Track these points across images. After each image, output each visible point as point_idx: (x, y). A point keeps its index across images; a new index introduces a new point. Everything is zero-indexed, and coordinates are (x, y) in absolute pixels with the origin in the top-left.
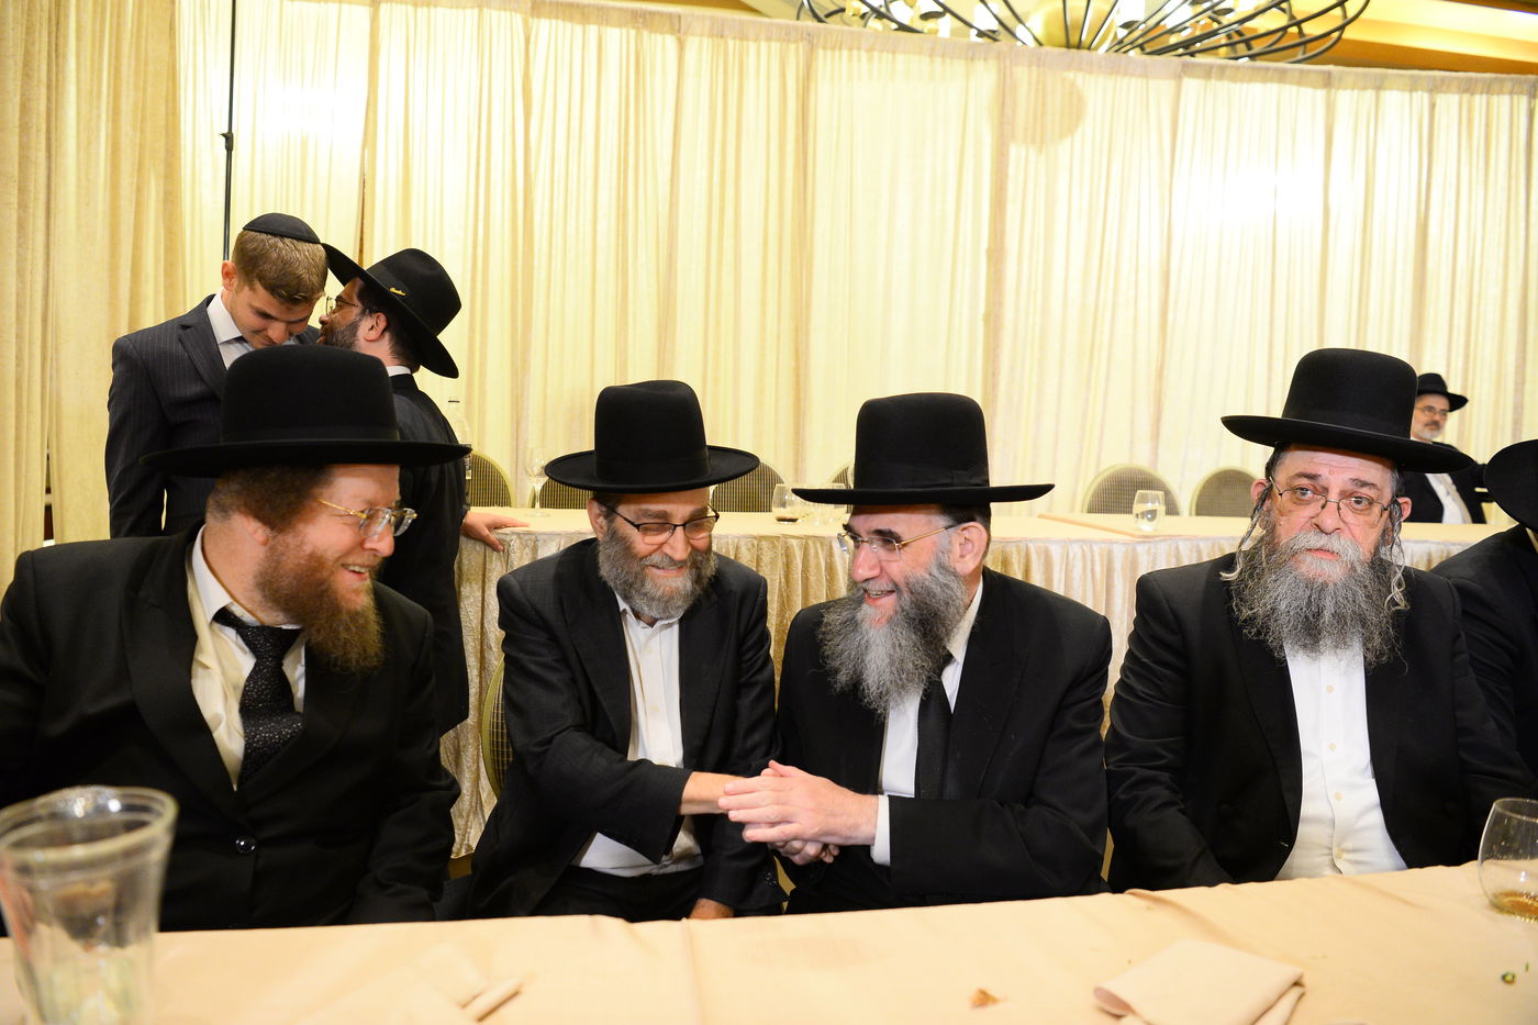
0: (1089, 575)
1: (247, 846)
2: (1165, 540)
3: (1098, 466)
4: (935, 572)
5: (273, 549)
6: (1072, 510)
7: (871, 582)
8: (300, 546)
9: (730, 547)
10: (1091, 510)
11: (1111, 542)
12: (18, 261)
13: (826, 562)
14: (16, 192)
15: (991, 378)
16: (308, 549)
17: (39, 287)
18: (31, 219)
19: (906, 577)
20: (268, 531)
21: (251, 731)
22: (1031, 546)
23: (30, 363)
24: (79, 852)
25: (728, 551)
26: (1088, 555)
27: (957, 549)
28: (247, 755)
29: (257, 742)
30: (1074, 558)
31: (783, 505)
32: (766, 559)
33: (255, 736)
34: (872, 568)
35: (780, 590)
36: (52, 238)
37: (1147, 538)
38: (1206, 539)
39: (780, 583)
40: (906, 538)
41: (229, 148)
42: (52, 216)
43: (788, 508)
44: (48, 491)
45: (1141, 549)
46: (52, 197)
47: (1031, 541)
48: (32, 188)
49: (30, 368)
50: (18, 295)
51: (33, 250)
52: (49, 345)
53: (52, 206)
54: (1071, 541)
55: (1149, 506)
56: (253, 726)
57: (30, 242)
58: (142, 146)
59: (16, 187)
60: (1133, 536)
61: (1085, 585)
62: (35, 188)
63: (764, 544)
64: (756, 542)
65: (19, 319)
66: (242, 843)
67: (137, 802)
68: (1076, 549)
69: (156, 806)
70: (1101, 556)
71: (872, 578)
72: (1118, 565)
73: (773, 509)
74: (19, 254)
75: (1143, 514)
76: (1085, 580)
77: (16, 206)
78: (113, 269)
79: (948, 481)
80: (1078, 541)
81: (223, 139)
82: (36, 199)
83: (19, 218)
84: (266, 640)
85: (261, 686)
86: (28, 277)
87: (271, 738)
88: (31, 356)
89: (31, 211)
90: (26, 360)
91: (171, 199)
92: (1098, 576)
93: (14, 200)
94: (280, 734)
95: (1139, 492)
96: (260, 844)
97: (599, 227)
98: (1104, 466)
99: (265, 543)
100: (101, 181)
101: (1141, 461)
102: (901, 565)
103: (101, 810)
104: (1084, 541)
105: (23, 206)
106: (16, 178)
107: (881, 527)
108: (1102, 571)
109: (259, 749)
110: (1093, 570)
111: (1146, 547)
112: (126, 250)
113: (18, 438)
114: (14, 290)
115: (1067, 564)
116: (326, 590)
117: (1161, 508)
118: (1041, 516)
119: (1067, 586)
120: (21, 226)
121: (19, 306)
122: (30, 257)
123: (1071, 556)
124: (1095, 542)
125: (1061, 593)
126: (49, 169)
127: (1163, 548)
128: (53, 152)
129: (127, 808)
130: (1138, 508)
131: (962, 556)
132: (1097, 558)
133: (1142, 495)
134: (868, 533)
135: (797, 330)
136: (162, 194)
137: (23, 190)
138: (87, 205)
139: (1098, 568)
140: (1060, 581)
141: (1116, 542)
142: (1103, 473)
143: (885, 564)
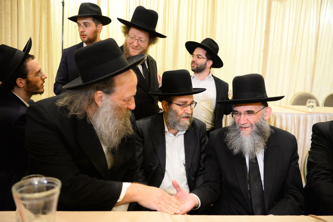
2: (316, 114)
4: (261, 120)
6: (287, 104)
10: (293, 104)
11: (300, 114)
12: (11, 35)
15: (264, 67)
17: (16, 42)
19: (255, 122)
22: (277, 115)
26: (293, 117)
27: (265, 114)
36: (19, 30)
37: (310, 113)
38: (328, 114)
40: (256, 112)
41: (63, 6)
42: (19, 24)
45: (309, 116)
47: (276, 113)
50: (11, 44)
53: (19, 21)
54: (288, 113)
55: (311, 104)
57: (14, 30)
58: (41, 5)
59: (10, 16)
60: (306, 112)
61: (291, 126)
67: (51, 181)
68: (289, 116)
69: (55, 182)
70: (297, 118)
71: (245, 123)
72: (302, 120)
75: (309, 107)
77: (10, 21)
80: (290, 113)
81: (62, 3)
82: (15, 19)
83: (11, 24)
86: (13, 40)
89: (14, 22)
91: (48, 19)
92: (296, 123)
93: (10, 19)
95: (309, 100)
98: (296, 92)
100: (31, 14)
101: (307, 91)
103: (42, 183)
104: (292, 114)
105: (12, 21)
106: (10, 14)
110: (294, 122)
111: (310, 115)
112: (38, 32)
115: (287, 120)
117: (315, 104)
118: (279, 106)
119: (287, 126)
122: (14, 34)
123: (288, 117)
124: (295, 114)
126: (18, 11)
127: (315, 116)
128: (19, 7)
129: (49, 183)
130: (308, 104)
131: (265, 116)
132: (295, 118)
136: (46, 18)
137: (12, 17)
138: (28, 21)
139: (296, 121)
140: (284, 126)
141: (301, 114)
142: (297, 94)
143: (249, 119)
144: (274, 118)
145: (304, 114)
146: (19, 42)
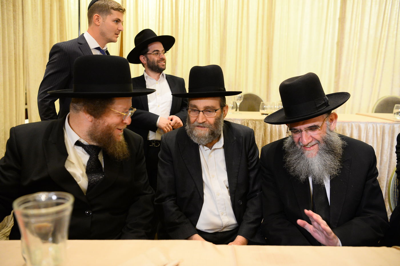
0: (375, 135)
1: (89, 213)
3: (378, 96)
5: (94, 123)
6: (368, 112)
8: (104, 123)
9: (246, 123)
10: (376, 112)
12: (14, 30)
13: (279, 129)
14: (12, 6)
15: (339, 65)
16: (106, 124)
17: (21, 38)
18: (17, 16)
20: (93, 117)
21: (90, 178)
22: (353, 124)
23: (19, 62)
24: (43, 211)
25: (245, 124)
26: (375, 128)
28: (89, 186)
29: (92, 181)
30: (370, 128)
31: (264, 109)
32: (258, 127)
33: (91, 179)
35: (262, 138)
36: (24, 22)
39: (262, 136)
42: (24, 14)
43: (265, 110)
44: (26, 104)
45: (396, 126)
46: (24, 8)
47: (353, 122)
48: (17, 5)
49: (19, 64)
50: (14, 40)
51: (18, 25)
52: (25, 58)
53: (24, 11)
54: (369, 123)
56: (90, 176)
57: (17, 23)
59: (12, 5)
62: (18, 5)
63: (257, 122)
64: (254, 122)
65: (15, 48)
66: (87, 212)
68: (370, 126)
69: (67, 198)
70: (380, 128)
72: (387, 131)
73: (260, 110)
74: (14, 27)
76: (374, 137)
77: (12, 11)
78: (44, 32)
82: (19, 9)
83: (14, 15)
84: (92, 149)
85: (92, 164)
87: (96, 180)
88: (19, 60)
89: (17, 12)
90: (18, 62)
91: (61, 8)
92: (379, 135)
93: (12, 9)
94: (99, 178)
95: (396, 105)
96: (93, 213)
97: (201, 15)
99: (92, 122)
100: (39, 2)
103: (50, 199)
104: (374, 123)
105: (14, 11)
106: (12, 2)
108: (380, 133)
109: (93, 183)
110: (377, 133)
111: (398, 125)
112: (48, 26)
113: (16, 87)
114: (13, 39)
115: (367, 131)
116: (111, 136)
118: (357, 114)
119: (367, 139)
120: (14, 18)
121: (15, 44)
122: (18, 28)
123: (368, 128)
124: (378, 123)
125: (364, 141)
129: (58, 198)
131: (331, 125)
132: (379, 129)
133: (397, 106)
135: (268, 49)
136: (58, 7)
137: (14, 6)
138: (35, 10)
140: (364, 137)
141: (386, 123)
142: (381, 99)
144: (350, 129)
145: (389, 124)
146: (25, 37)
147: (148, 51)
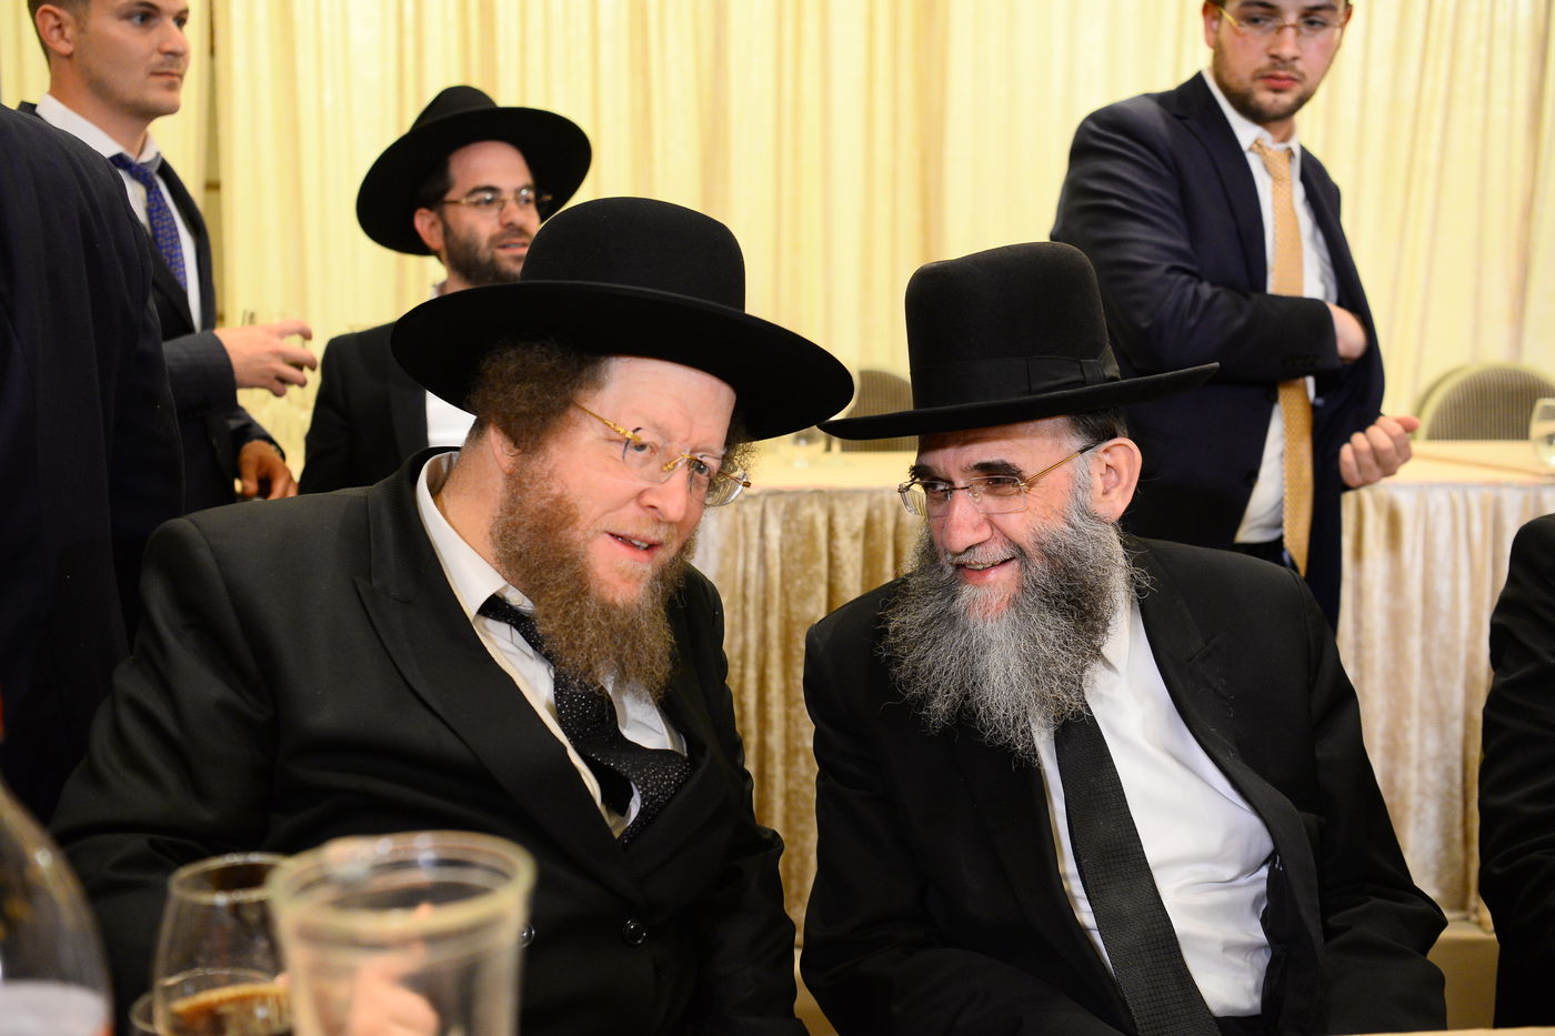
0: (1463, 541)
4: (1076, 520)
7: (978, 550)
10: (1433, 436)
11: (1498, 485)
19: (1036, 535)
26: (1461, 508)
27: (1098, 483)
30: (1437, 511)
34: (977, 528)
40: (1029, 472)
54: (1431, 486)
60: (1536, 474)
61: (1455, 555)
68: (1439, 499)
70: (1483, 508)
71: (979, 544)
76: (1456, 548)
79: (1077, 377)
80: (1441, 485)
92: (1478, 540)
102: (1025, 518)
104: (1453, 485)
107: (986, 459)
108: (1484, 532)
110: (1468, 532)
123: (1432, 508)
124: (1471, 487)
130: (1539, 428)
131: (1106, 493)
132: (1475, 510)
133: (1546, 408)
134: (964, 471)
139: (1477, 528)
141: (1508, 485)
143: (998, 519)
145: (1522, 487)
147: (446, 190)
